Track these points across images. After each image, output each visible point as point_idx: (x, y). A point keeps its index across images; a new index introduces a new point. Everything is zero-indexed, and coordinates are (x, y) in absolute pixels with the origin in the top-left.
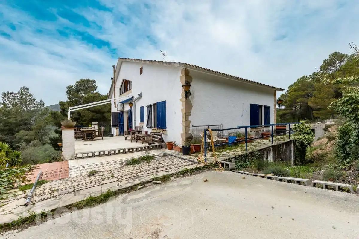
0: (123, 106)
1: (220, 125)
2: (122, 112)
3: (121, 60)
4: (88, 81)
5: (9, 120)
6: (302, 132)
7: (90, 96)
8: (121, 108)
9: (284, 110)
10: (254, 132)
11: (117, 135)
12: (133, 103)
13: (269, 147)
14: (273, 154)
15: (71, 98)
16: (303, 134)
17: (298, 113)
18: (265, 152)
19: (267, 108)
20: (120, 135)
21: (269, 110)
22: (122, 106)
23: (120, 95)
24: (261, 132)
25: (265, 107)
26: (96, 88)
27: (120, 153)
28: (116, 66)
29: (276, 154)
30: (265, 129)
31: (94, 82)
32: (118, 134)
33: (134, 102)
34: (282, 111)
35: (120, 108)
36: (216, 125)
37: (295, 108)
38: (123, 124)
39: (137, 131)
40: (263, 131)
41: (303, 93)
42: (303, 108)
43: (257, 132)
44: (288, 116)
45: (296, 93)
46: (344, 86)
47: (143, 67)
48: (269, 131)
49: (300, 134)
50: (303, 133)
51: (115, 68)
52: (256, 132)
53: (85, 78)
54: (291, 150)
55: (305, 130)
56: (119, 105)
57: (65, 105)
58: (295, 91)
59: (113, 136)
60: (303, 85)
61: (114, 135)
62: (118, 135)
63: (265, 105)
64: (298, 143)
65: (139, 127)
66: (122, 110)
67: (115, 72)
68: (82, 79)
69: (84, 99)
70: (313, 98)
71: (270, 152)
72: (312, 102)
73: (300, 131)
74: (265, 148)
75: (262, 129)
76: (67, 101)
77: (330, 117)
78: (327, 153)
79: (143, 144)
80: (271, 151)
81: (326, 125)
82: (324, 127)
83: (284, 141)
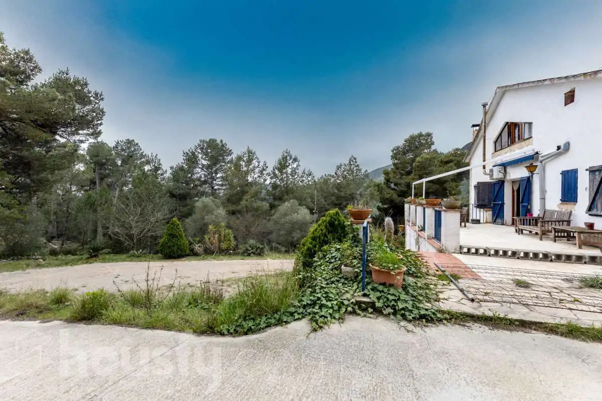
0: (505, 171)
2: (501, 183)
3: (501, 89)
4: (420, 135)
5: (340, 193)
7: (425, 159)
8: (501, 176)
11: (487, 222)
12: (538, 164)
15: (397, 163)
20: (494, 222)
22: (503, 172)
23: (495, 151)
26: (433, 143)
27: (539, 259)
28: (489, 104)
31: (429, 135)
32: (491, 220)
33: (541, 162)
35: (497, 175)
38: (503, 204)
39: (548, 219)
47: (576, 90)
51: (487, 107)
53: (416, 133)
56: (496, 169)
57: (390, 173)
59: (480, 223)
61: (481, 221)
62: (490, 223)
65: (556, 211)
66: (501, 178)
67: (485, 113)
68: (412, 134)
69: (417, 164)
76: (392, 169)
79: (580, 247)
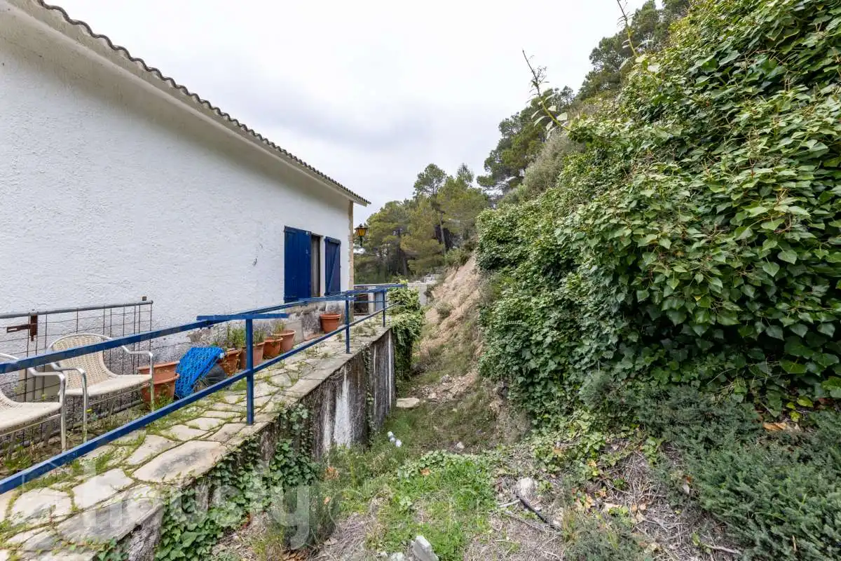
1: (139, 304)
6: (404, 306)
9: (363, 255)
10: (298, 315)
13: (339, 369)
14: (350, 388)
16: (406, 310)
17: (384, 262)
18: (328, 393)
19: (333, 245)
21: (337, 249)
24: (318, 314)
25: (328, 240)
29: (357, 384)
30: (329, 304)
34: (360, 259)
36: (78, 310)
37: (380, 252)
40: (323, 309)
41: (392, 226)
42: (391, 254)
43: (305, 314)
44: (369, 268)
45: (381, 225)
46: (450, 219)
48: (338, 308)
49: (402, 310)
50: (406, 308)
52: (302, 316)
54: (388, 356)
55: (410, 301)
58: (380, 221)
60: (392, 212)
63: (329, 236)
64: (401, 332)
70: (407, 236)
71: (341, 384)
72: (405, 243)
73: (401, 303)
74: (328, 378)
75: (321, 305)
77: (430, 272)
78: (442, 346)
80: (345, 376)
81: (428, 286)
82: (425, 289)
83: (374, 334)
